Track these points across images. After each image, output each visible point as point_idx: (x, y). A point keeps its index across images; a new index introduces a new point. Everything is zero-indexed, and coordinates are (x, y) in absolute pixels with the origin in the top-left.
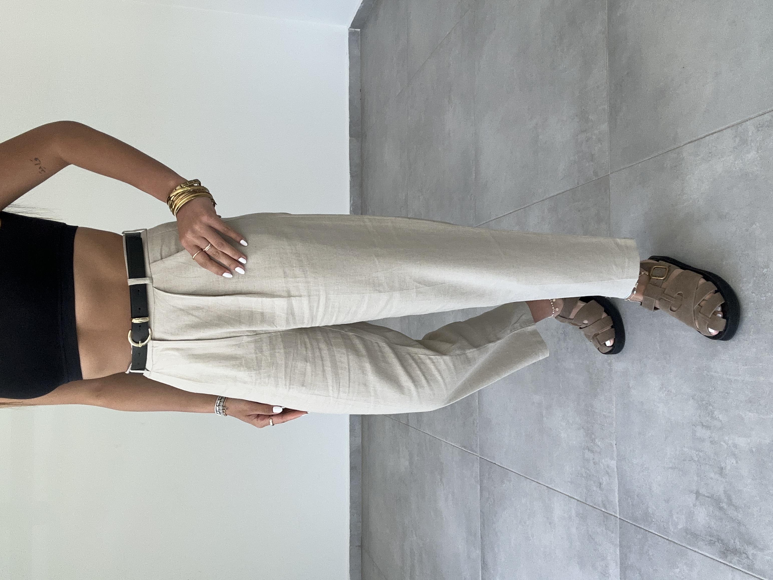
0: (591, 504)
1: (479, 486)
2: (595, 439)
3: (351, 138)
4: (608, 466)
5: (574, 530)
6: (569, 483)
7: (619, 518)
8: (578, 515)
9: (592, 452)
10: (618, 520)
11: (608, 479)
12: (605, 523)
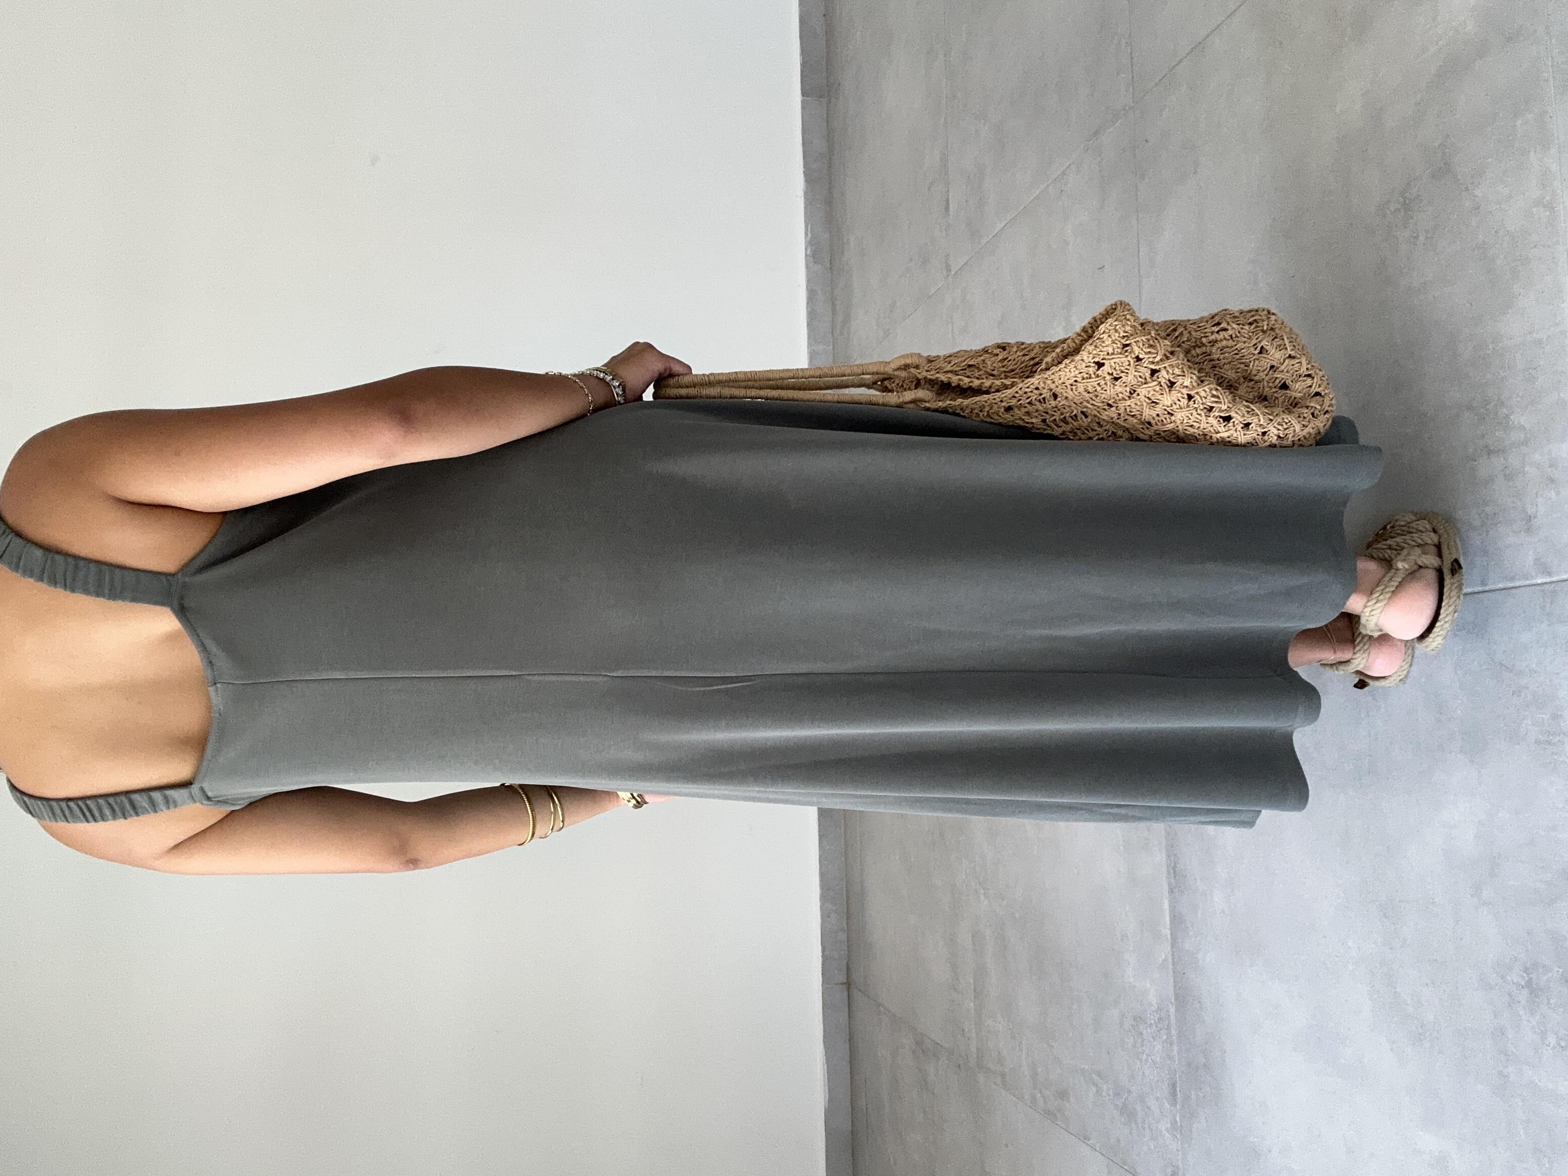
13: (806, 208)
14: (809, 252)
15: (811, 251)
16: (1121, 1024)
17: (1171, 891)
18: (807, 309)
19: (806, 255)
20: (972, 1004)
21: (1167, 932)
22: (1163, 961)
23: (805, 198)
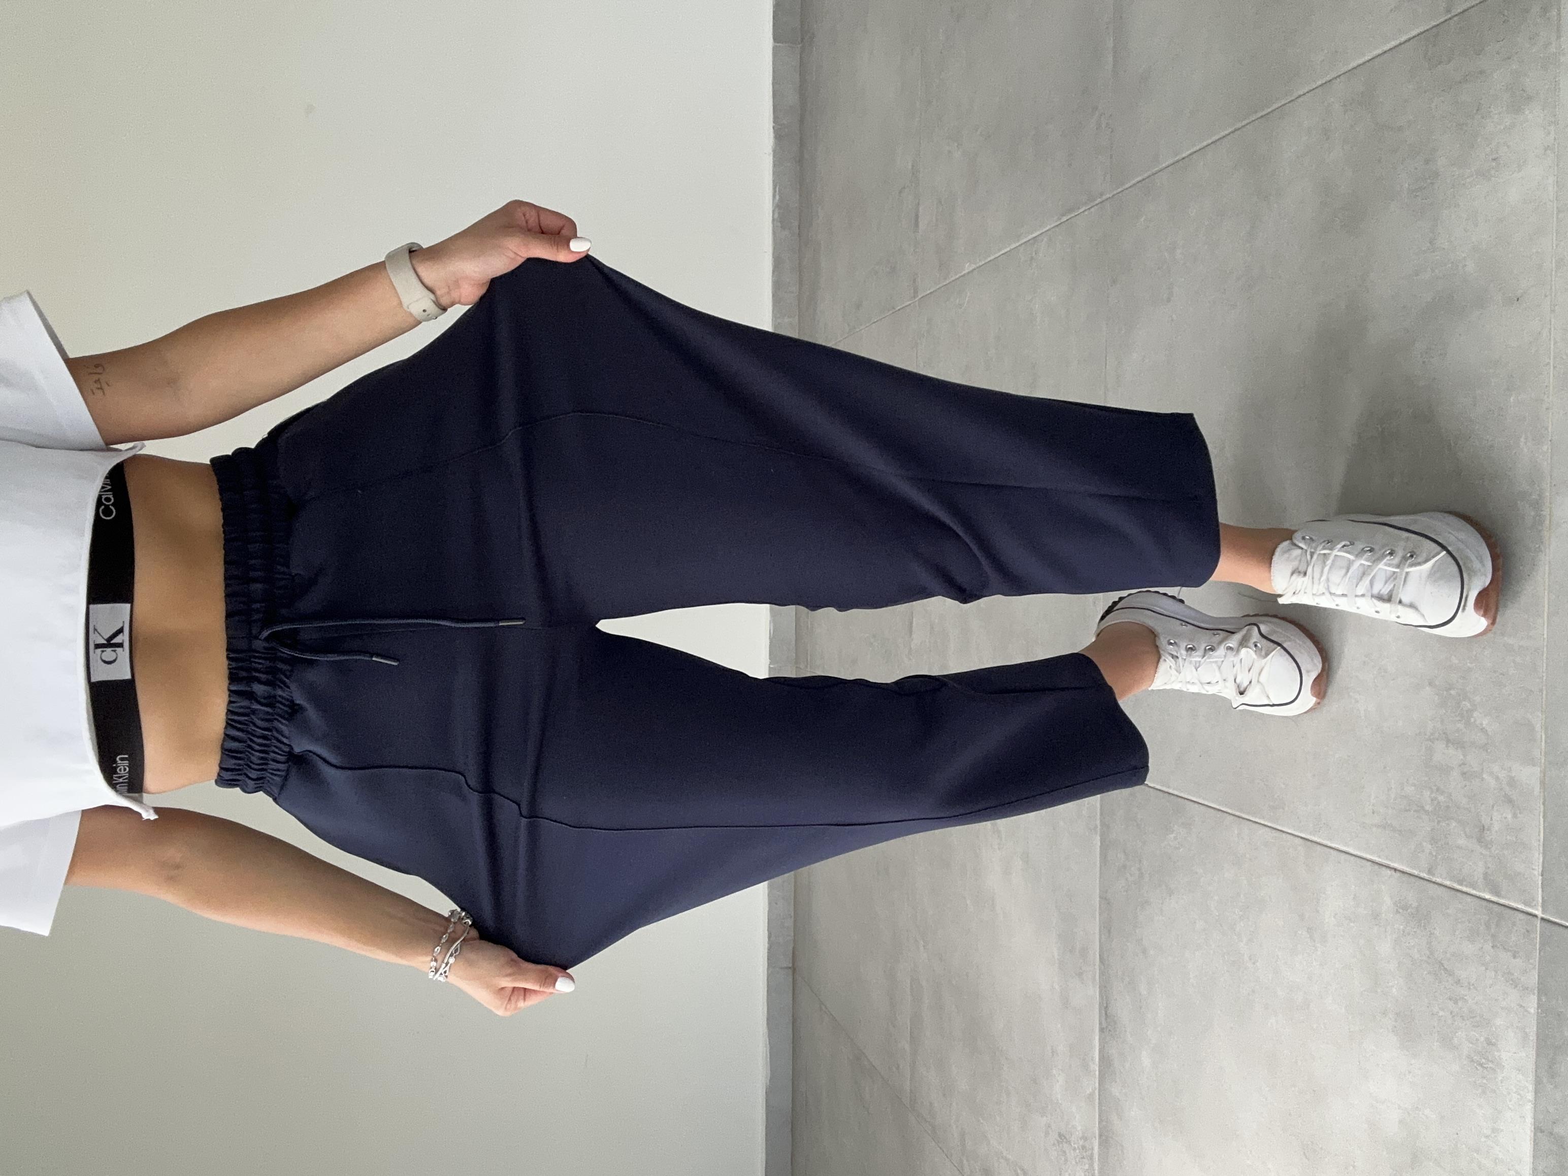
0: (1448, 883)
1: (1098, 838)
2: (1469, 712)
3: (778, 45)
4: (1512, 782)
5: (1385, 947)
6: (1374, 829)
7: (1542, 919)
8: (1401, 907)
9: (1459, 744)
10: (1538, 923)
11: (1509, 816)
12: (1493, 931)
13: (774, 166)
14: (776, 216)
15: (779, 213)
16: (1047, 1134)
17: (1102, 1030)
18: (773, 276)
19: (773, 220)
20: (907, 1047)
21: (1095, 1067)
22: (1091, 1095)
23: (774, 157)
